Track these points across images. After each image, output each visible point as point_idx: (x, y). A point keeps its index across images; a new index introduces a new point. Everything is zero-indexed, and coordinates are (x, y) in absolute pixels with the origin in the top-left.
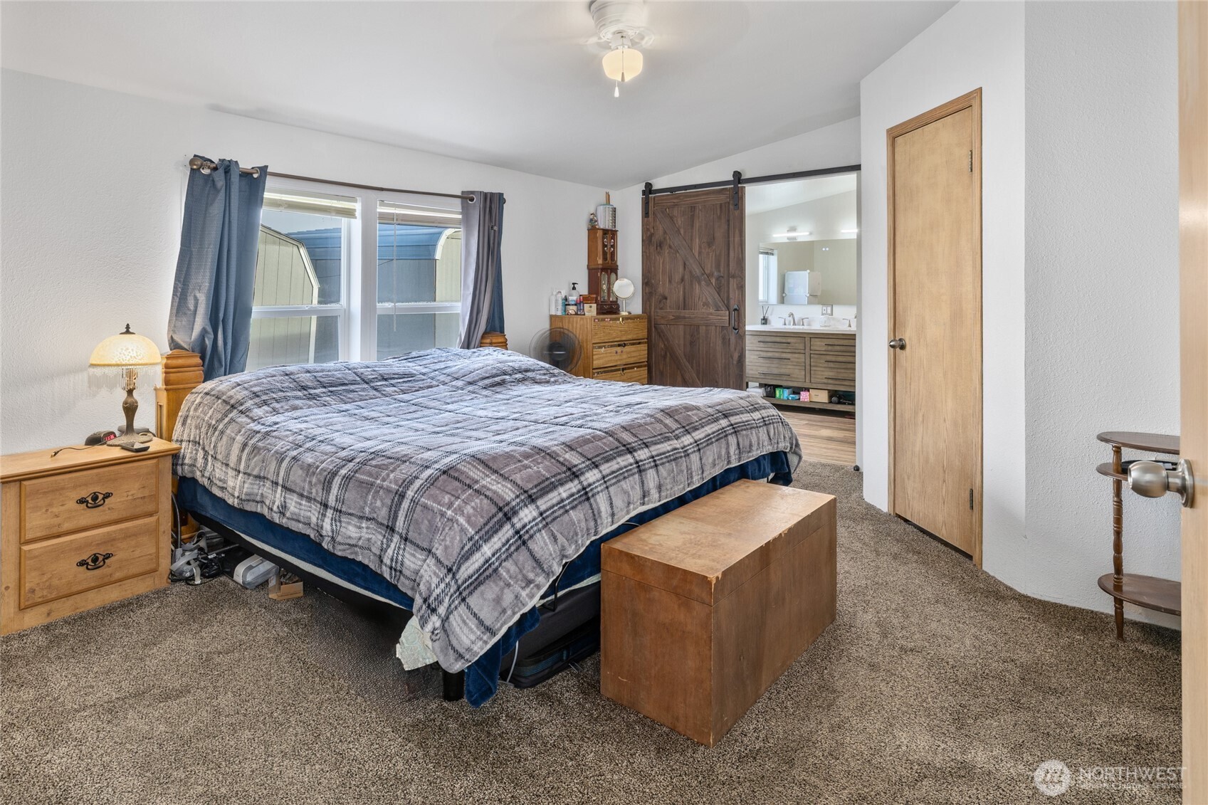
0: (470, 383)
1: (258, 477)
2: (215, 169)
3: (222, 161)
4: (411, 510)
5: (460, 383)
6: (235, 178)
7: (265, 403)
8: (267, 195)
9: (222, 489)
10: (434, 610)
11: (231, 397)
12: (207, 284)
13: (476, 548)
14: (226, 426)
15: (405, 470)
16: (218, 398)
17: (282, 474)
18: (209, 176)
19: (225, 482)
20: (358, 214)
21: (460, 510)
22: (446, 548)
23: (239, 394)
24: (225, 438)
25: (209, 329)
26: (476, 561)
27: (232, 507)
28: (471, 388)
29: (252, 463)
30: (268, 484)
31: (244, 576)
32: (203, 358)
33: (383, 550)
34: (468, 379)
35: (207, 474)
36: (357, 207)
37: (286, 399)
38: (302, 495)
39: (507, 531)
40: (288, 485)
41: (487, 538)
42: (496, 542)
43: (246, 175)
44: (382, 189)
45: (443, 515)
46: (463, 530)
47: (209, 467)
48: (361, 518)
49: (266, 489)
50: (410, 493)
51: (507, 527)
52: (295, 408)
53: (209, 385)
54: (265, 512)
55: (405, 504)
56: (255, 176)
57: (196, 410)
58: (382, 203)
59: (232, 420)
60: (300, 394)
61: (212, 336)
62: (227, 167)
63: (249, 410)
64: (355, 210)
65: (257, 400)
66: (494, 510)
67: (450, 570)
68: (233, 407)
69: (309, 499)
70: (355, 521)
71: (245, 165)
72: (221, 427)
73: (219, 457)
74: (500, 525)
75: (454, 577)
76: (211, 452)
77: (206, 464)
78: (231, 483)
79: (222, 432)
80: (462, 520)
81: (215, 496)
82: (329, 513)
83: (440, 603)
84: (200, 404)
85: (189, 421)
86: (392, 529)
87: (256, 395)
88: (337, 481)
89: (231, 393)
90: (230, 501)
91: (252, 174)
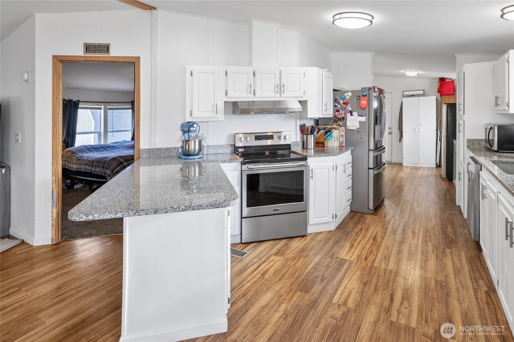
0: (128, 147)
1: (80, 164)
2: (68, 102)
3: (69, 100)
4: (107, 164)
5: (125, 148)
6: (72, 104)
7: (80, 152)
8: (80, 106)
9: (72, 168)
10: (109, 176)
11: (73, 151)
12: (66, 128)
13: (116, 168)
14: (73, 156)
15: (106, 159)
16: (70, 151)
17: (85, 162)
18: (66, 103)
19: (73, 167)
20: (103, 109)
21: (114, 163)
22: (112, 168)
23: (75, 150)
24: (72, 159)
25: (67, 137)
26: (116, 170)
27: (75, 171)
28: (127, 148)
29: (79, 162)
30: (82, 165)
31: (76, 187)
32: (65, 144)
33: (102, 171)
34: (127, 147)
35: (68, 166)
36: (102, 107)
37: (85, 151)
38: (88, 165)
39: (121, 166)
40: (86, 164)
41: (118, 167)
42: (120, 167)
43: (75, 102)
44: (109, 102)
45: (111, 164)
46: (114, 166)
47: (69, 165)
48: (99, 167)
49: (82, 166)
50: (107, 162)
51: (122, 165)
52: (87, 153)
53: (67, 149)
54: (82, 170)
55: (106, 163)
56: (77, 102)
57: (65, 154)
58: (109, 105)
59: (74, 155)
60: (88, 150)
61: (67, 139)
62: (70, 101)
63: (77, 153)
64: (102, 108)
65: (79, 151)
66: (119, 163)
67: (112, 171)
68: (74, 153)
69: (90, 166)
70: (98, 168)
71: (74, 100)
72: (71, 157)
73: (71, 162)
74: (120, 165)
75: (113, 172)
76: (69, 162)
77: (68, 164)
78: (74, 167)
79: (72, 158)
80: (114, 164)
81: (71, 170)
82: (93, 167)
83: (111, 175)
84: (66, 153)
85: (63, 157)
86: (104, 168)
87: (78, 150)
88: (95, 162)
89: (73, 150)
90: (74, 170)
91: (76, 102)
